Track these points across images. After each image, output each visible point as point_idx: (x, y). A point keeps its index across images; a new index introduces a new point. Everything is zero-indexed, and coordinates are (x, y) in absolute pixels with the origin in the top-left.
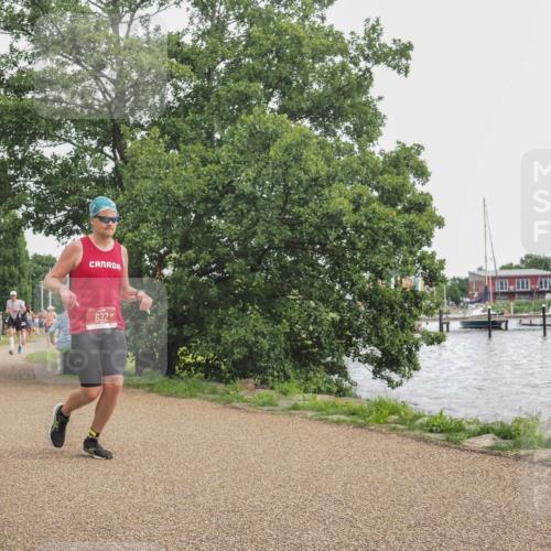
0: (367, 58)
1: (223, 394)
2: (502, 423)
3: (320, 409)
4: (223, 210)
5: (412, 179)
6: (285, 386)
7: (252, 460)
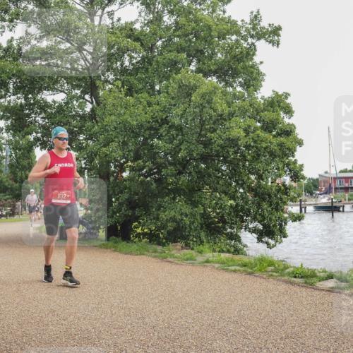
0: (252, 37)
1: (161, 253)
2: (341, 272)
3: (223, 263)
4: (161, 135)
5: (282, 114)
6: (201, 248)
7: (180, 295)
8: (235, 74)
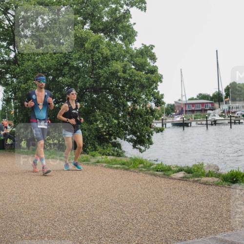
0: (127, 5)
2: (188, 167)
3: (109, 163)
4: (65, 74)
5: (149, 60)
6: (94, 153)
7: (78, 185)
8: (117, 32)
